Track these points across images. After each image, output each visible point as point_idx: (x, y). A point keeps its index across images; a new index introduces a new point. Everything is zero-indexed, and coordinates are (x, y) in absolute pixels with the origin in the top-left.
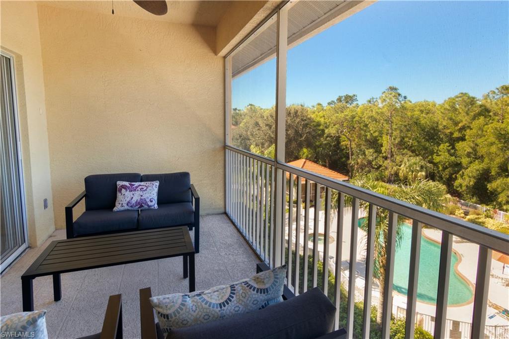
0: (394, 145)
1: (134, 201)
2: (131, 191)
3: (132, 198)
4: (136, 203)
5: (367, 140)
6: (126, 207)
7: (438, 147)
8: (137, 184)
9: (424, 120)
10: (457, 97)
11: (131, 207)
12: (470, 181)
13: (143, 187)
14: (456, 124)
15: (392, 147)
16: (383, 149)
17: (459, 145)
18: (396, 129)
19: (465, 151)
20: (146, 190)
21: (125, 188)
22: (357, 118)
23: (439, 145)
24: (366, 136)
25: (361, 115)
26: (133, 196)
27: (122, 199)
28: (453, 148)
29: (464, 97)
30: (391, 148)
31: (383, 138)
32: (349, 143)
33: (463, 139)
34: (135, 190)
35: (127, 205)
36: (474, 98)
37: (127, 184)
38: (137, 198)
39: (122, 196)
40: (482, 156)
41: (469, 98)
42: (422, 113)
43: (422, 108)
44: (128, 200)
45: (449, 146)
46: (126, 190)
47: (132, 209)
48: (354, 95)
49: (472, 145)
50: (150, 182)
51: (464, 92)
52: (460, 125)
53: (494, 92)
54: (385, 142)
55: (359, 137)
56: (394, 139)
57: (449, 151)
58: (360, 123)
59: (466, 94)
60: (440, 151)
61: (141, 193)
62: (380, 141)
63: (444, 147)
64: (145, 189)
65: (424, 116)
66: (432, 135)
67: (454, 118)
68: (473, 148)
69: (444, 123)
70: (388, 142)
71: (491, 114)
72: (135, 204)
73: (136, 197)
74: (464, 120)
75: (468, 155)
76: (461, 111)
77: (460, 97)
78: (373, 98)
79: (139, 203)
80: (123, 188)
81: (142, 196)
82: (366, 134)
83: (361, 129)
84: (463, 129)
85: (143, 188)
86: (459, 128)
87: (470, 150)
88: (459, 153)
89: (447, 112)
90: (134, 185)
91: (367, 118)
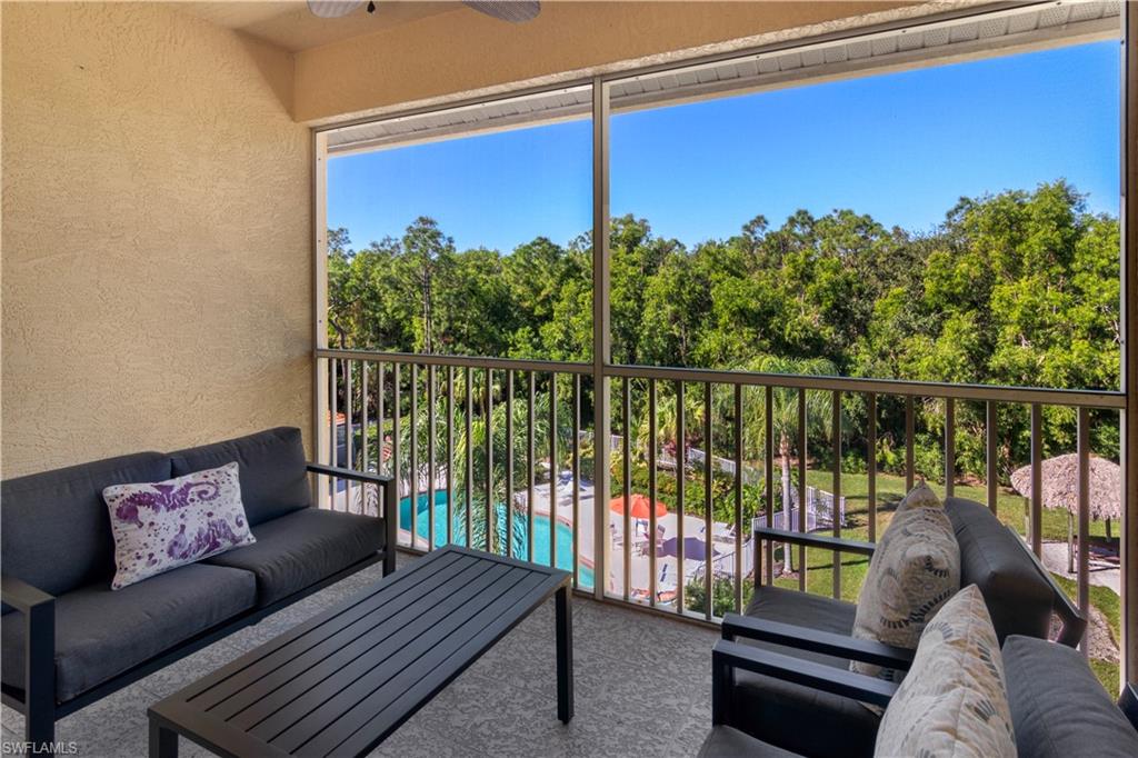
0: (437, 336)
1: (190, 537)
2: (174, 507)
3: (183, 527)
4: (198, 539)
5: (378, 330)
6: (166, 562)
7: (513, 334)
8: (177, 483)
9: (486, 285)
10: (534, 244)
11: (184, 555)
12: (567, 392)
13: (205, 487)
14: (537, 291)
15: (433, 340)
16: (417, 346)
17: (546, 329)
18: (439, 303)
19: (555, 338)
20: (216, 494)
21: (148, 504)
22: (353, 282)
23: (515, 331)
24: (377, 320)
25: (361, 275)
26: (182, 521)
27: (149, 540)
28: (537, 335)
29: (545, 245)
30: (432, 343)
31: (414, 322)
32: (339, 338)
33: (548, 317)
34: (183, 502)
35: (171, 553)
36: (558, 247)
37: (147, 488)
38: (199, 524)
39: (144, 531)
40: (578, 346)
41: (551, 246)
42: (480, 272)
43: (479, 263)
44: (170, 537)
45: (530, 333)
46: (156, 509)
47: (190, 560)
48: (342, 230)
49: (564, 328)
50: (214, 471)
51: (543, 237)
52: (543, 293)
53: (583, 240)
54: (419, 331)
55: (362, 322)
56: (438, 324)
57: (531, 340)
58: (360, 292)
59: (546, 240)
60: (519, 343)
61: (206, 507)
62: (407, 329)
63: (522, 333)
64: (212, 491)
65: (484, 277)
66: (501, 312)
67: (532, 280)
68: (566, 333)
69: (519, 291)
70: (423, 329)
71: (583, 274)
72: (194, 545)
73: (195, 521)
74: (548, 285)
75: (560, 345)
76: (542, 268)
77: (539, 244)
78: (389, 240)
79: (208, 537)
80: (141, 503)
81: (210, 514)
82: (377, 315)
83: (364, 305)
84: (547, 300)
85: (206, 492)
86: (541, 298)
87: (560, 336)
88: (546, 344)
89: (521, 270)
90: (171, 488)
91: (380, 282)
